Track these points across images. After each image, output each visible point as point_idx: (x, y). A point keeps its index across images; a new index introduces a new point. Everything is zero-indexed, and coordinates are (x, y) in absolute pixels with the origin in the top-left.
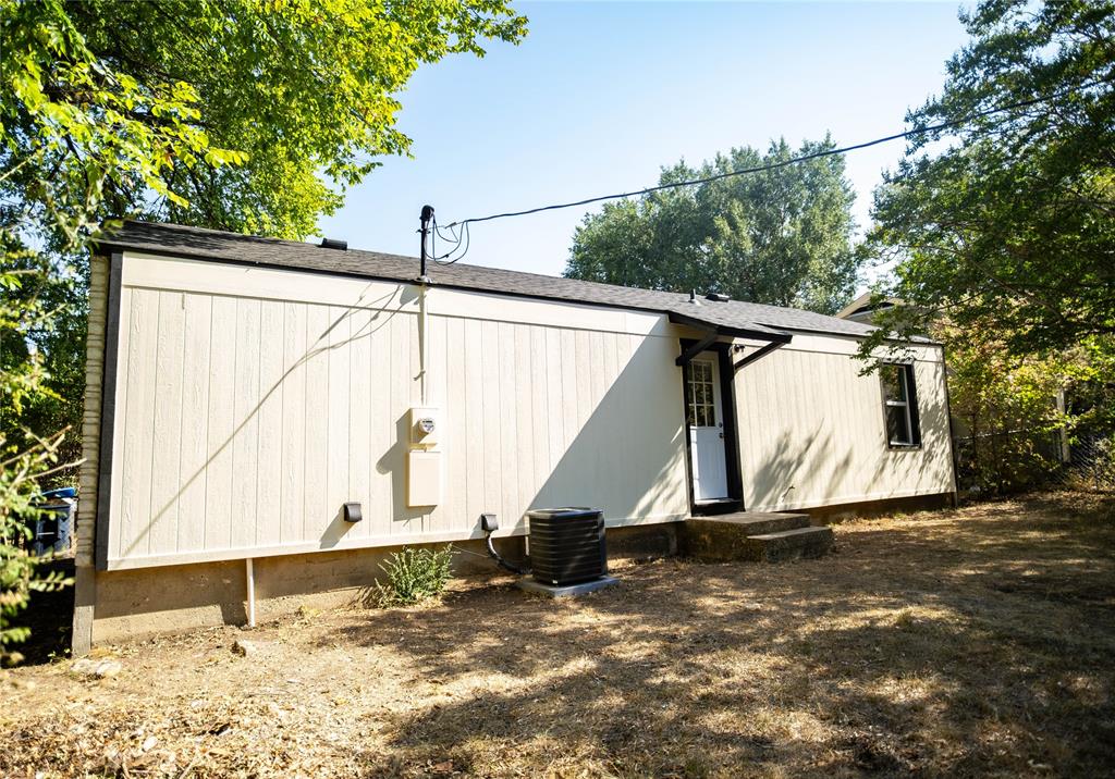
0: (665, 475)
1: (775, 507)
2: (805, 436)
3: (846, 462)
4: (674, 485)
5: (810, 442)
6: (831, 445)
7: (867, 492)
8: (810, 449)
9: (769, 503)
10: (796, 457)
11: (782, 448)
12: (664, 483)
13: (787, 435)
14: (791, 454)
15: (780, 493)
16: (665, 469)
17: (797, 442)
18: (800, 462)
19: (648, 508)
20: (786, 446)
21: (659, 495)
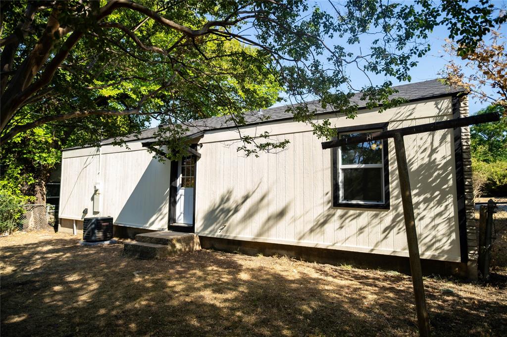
0: (160, 210)
1: (214, 234)
2: (244, 193)
3: (281, 214)
4: (164, 214)
5: (246, 198)
6: (265, 201)
7: (300, 239)
8: (246, 203)
9: (211, 232)
10: (234, 206)
11: (224, 200)
12: (160, 213)
13: (230, 193)
14: (231, 204)
15: (219, 227)
16: (161, 207)
17: (237, 197)
18: (236, 210)
19: (153, 223)
20: (228, 199)
21: (157, 218)
